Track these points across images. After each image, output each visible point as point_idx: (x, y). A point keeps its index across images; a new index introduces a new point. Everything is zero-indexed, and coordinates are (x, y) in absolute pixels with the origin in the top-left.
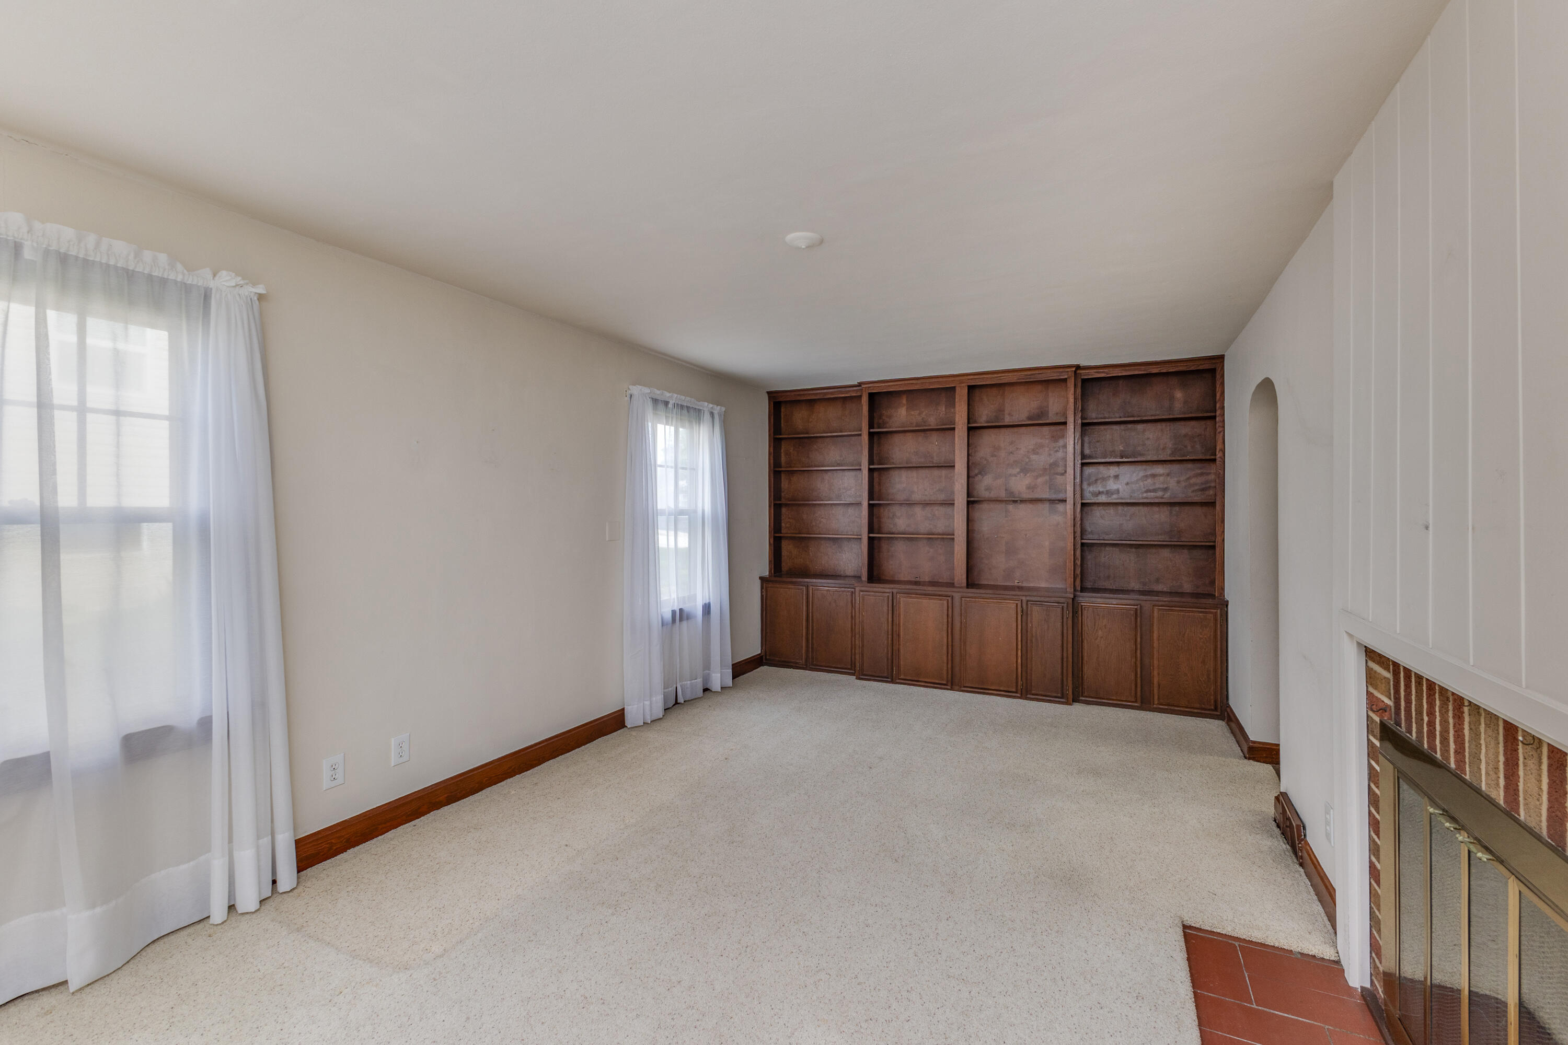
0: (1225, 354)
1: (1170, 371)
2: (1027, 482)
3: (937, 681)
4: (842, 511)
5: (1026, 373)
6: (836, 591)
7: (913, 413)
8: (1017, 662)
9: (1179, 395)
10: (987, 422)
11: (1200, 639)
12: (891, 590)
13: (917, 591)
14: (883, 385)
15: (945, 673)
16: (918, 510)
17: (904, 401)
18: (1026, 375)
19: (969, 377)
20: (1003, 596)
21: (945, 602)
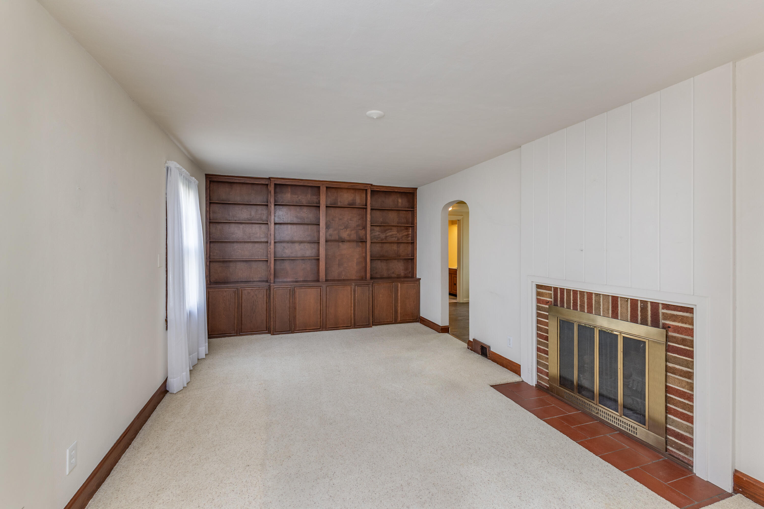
0: (418, 188)
1: (401, 191)
2: (347, 233)
3: (315, 328)
4: (251, 246)
5: (351, 185)
6: (257, 289)
7: (294, 196)
8: (351, 313)
9: (400, 201)
10: (331, 204)
11: (413, 293)
12: (291, 286)
13: (304, 285)
14: (283, 180)
15: (319, 323)
16: (297, 245)
17: (290, 190)
18: (352, 185)
19: (327, 183)
20: (345, 284)
21: (319, 289)
